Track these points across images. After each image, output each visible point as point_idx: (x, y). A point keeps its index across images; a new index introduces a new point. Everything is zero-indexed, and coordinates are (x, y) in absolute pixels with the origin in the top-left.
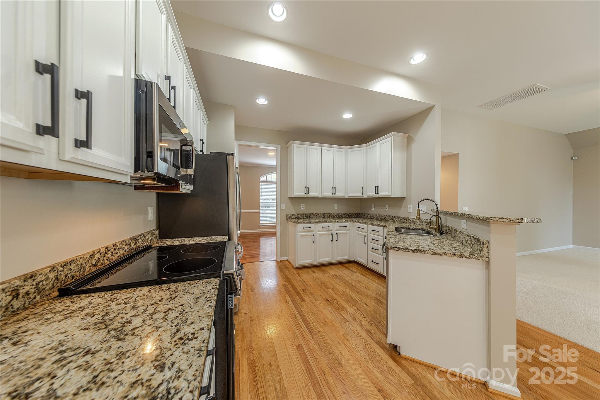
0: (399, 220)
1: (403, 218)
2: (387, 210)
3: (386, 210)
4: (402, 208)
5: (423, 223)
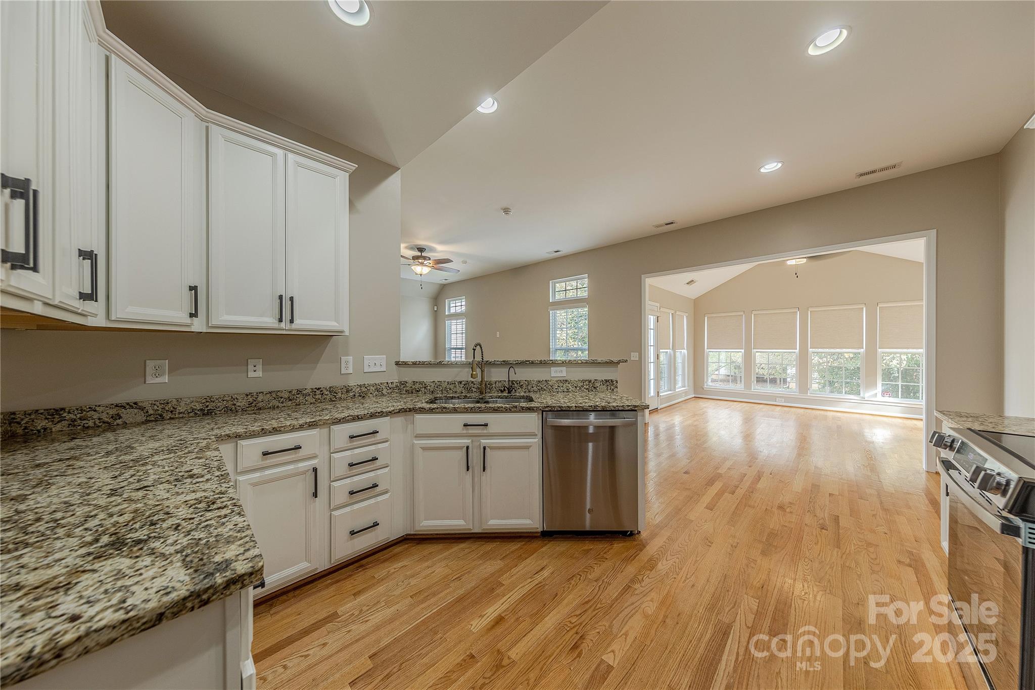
0: (317, 397)
1: (331, 390)
2: (259, 373)
3: (251, 374)
4: (319, 365)
5: (384, 392)
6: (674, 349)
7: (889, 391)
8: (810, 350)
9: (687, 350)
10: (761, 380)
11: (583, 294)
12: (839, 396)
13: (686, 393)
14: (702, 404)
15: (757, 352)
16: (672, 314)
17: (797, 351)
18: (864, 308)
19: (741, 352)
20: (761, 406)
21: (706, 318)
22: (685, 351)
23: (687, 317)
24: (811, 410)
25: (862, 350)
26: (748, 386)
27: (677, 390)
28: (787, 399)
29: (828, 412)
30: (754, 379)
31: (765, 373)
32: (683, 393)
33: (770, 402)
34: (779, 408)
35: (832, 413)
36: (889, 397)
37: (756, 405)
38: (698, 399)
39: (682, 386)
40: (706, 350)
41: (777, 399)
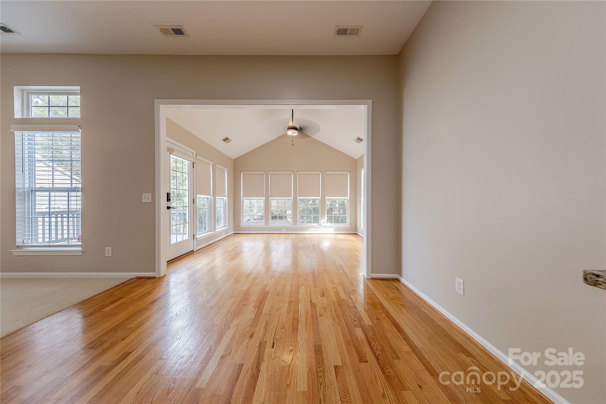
6: (214, 195)
7: (330, 220)
8: (298, 197)
9: (228, 197)
10: (274, 218)
11: (76, 113)
12: (310, 224)
13: (226, 231)
14: (238, 239)
15: (272, 199)
16: (213, 165)
17: (292, 198)
18: (321, 174)
19: (263, 199)
20: (274, 235)
21: (242, 174)
22: (226, 198)
23: (227, 171)
24: (298, 235)
25: (320, 197)
26: (267, 222)
27: (217, 231)
28: (288, 229)
29: (306, 235)
30: (270, 217)
31: (276, 213)
32: (224, 232)
33: (279, 232)
34: (283, 235)
35: (309, 235)
36: (330, 223)
37: (271, 235)
38: (236, 234)
39: (222, 227)
40: (242, 198)
41: (282, 229)
